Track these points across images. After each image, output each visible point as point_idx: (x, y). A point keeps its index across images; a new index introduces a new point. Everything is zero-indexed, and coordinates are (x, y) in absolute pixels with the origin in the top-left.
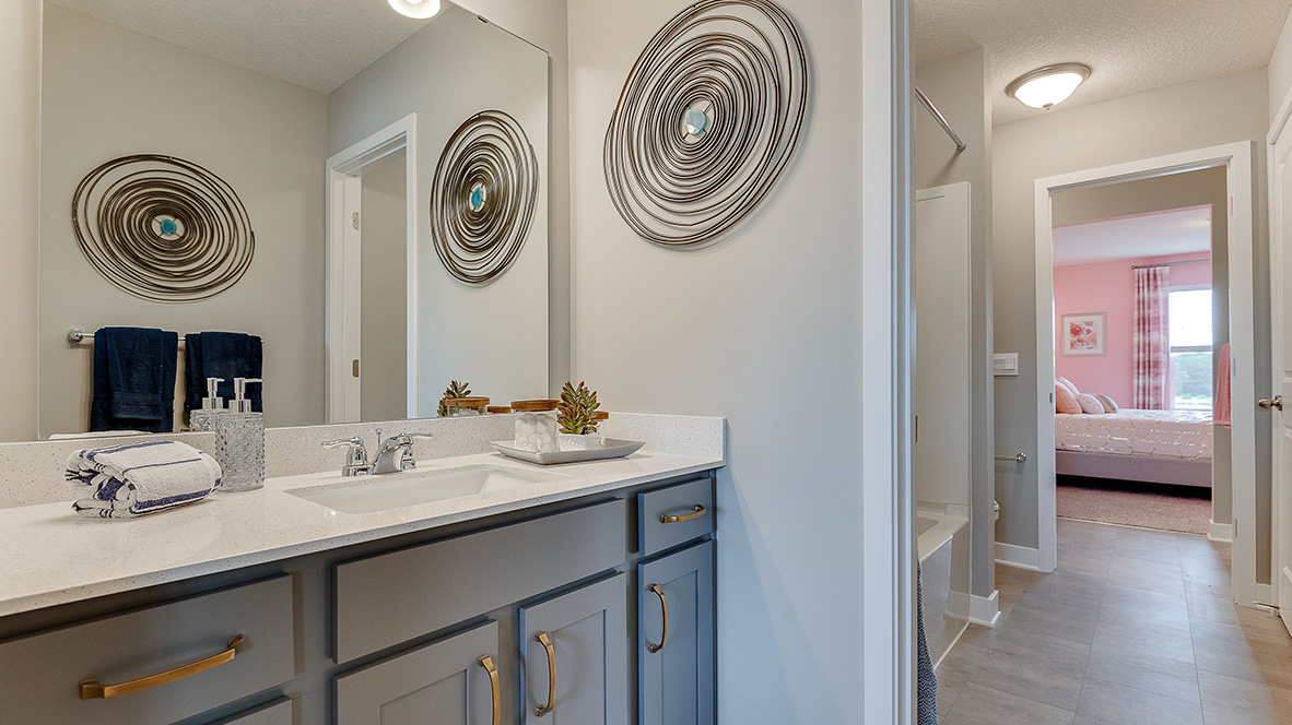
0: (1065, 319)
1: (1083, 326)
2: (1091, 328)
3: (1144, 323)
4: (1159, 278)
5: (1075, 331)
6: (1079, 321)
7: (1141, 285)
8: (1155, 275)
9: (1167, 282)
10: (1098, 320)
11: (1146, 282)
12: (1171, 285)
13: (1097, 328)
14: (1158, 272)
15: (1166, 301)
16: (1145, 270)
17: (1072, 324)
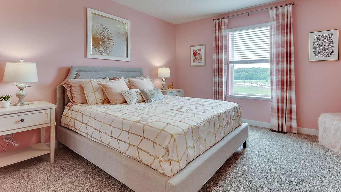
0: (191, 47)
1: (197, 51)
2: (200, 52)
3: (218, 49)
4: (223, 24)
5: (195, 54)
6: (196, 48)
7: (216, 29)
8: (221, 23)
9: (226, 27)
10: (202, 48)
11: (218, 27)
12: (228, 28)
13: (202, 52)
14: (223, 21)
15: (226, 37)
16: (218, 20)
17: (194, 50)
